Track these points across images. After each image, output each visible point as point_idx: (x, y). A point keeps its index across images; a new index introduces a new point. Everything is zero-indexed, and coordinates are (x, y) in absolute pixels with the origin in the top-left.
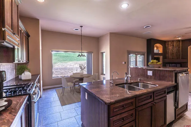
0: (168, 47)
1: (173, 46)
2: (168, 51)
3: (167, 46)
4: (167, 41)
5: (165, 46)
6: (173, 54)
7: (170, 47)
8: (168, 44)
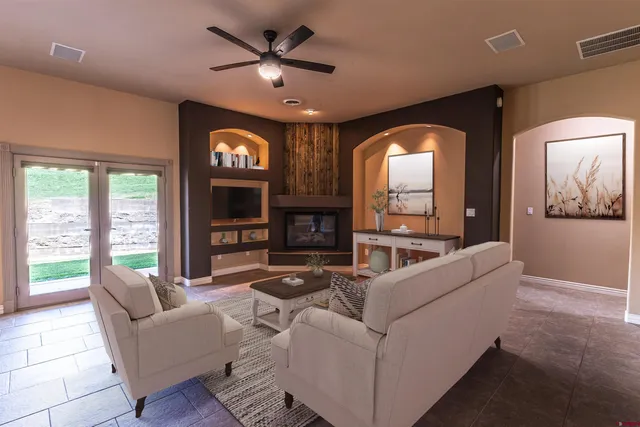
0: (294, 146)
1: (311, 143)
2: (292, 162)
3: (289, 141)
4: (290, 124)
5: (284, 141)
6: (310, 174)
7: (301, 150)
8: (294, 136)
